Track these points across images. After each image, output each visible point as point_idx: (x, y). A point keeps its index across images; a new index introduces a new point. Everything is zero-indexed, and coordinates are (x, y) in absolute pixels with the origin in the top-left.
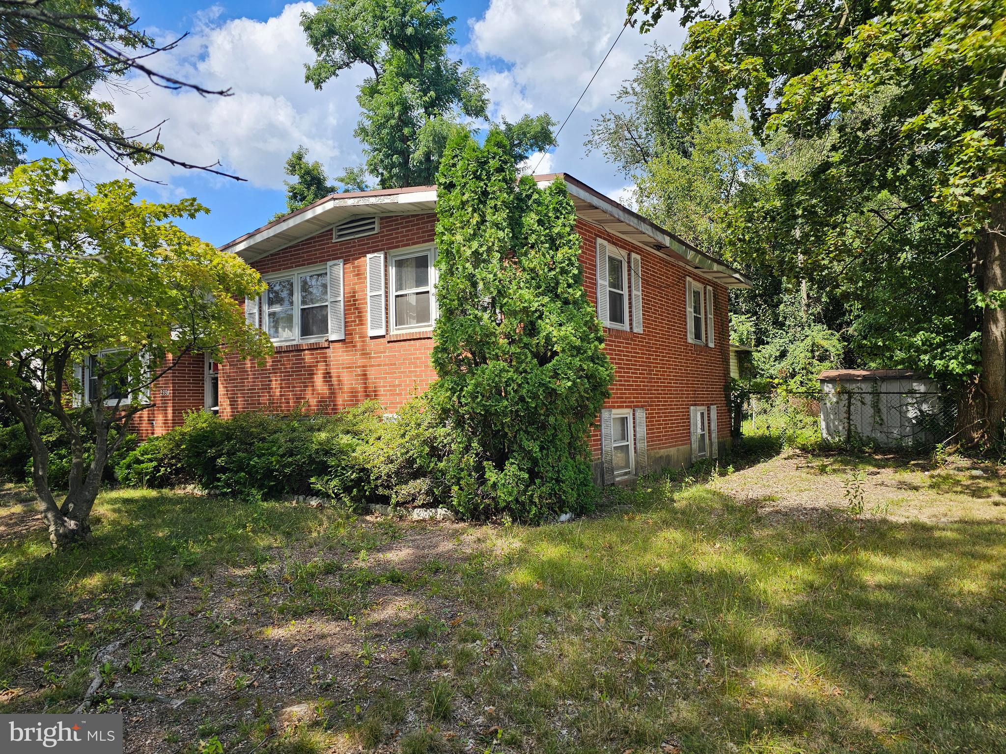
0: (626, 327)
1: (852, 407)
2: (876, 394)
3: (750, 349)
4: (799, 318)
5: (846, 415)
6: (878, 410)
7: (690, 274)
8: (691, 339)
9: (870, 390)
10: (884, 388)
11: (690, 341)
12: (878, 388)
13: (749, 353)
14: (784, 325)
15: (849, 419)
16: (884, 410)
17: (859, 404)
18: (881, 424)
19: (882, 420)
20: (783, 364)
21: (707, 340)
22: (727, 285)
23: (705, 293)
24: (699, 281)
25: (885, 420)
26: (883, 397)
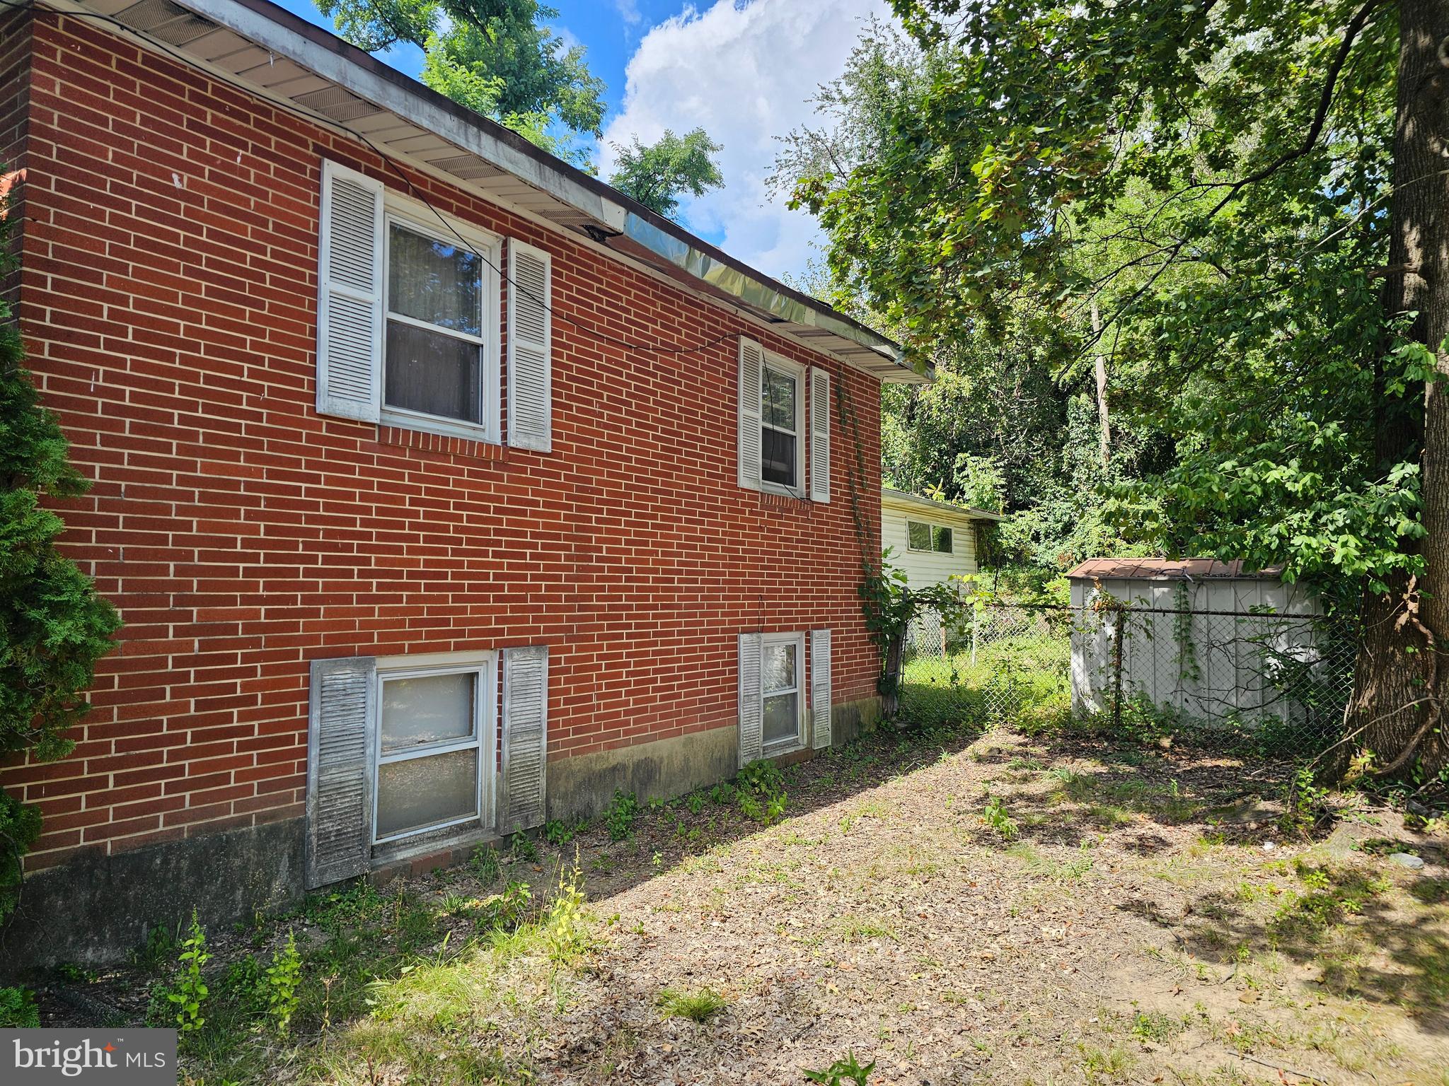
0: (489, 431)
1: (1125, 642)
2: (1186, 613)
3: (995, 517)
4: (1095, 467)
5: (1111, 659)
6: (1188, 647)
7: (754, 333)
8: (749, 477)
9: (1171, 604)
10: (1201, 600)
11: (743, 482)
12: (1190, 599)
13: (993, 524)
14: (1070, 478)
15: (1118, 667)
16: (1201, 648)
17: (1142, 636)
18: (1195, 678)
19: (1196, 667)
20: (1067, 545)
21: (808, 487)
22: (877, 375)
23: (808, 384)
24: (788, 355)
25: (1204, 669)
26: (1201, 621)
